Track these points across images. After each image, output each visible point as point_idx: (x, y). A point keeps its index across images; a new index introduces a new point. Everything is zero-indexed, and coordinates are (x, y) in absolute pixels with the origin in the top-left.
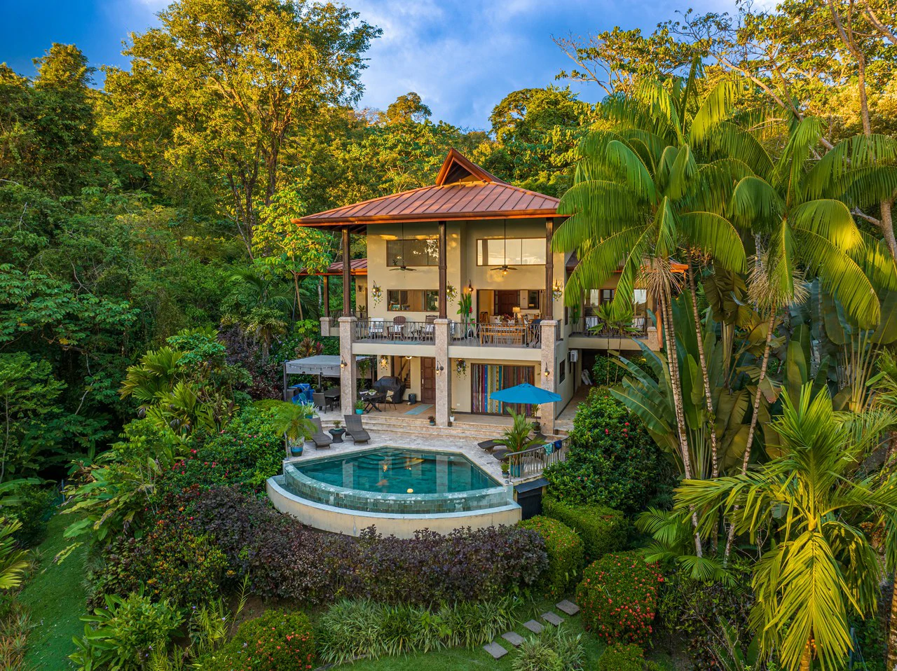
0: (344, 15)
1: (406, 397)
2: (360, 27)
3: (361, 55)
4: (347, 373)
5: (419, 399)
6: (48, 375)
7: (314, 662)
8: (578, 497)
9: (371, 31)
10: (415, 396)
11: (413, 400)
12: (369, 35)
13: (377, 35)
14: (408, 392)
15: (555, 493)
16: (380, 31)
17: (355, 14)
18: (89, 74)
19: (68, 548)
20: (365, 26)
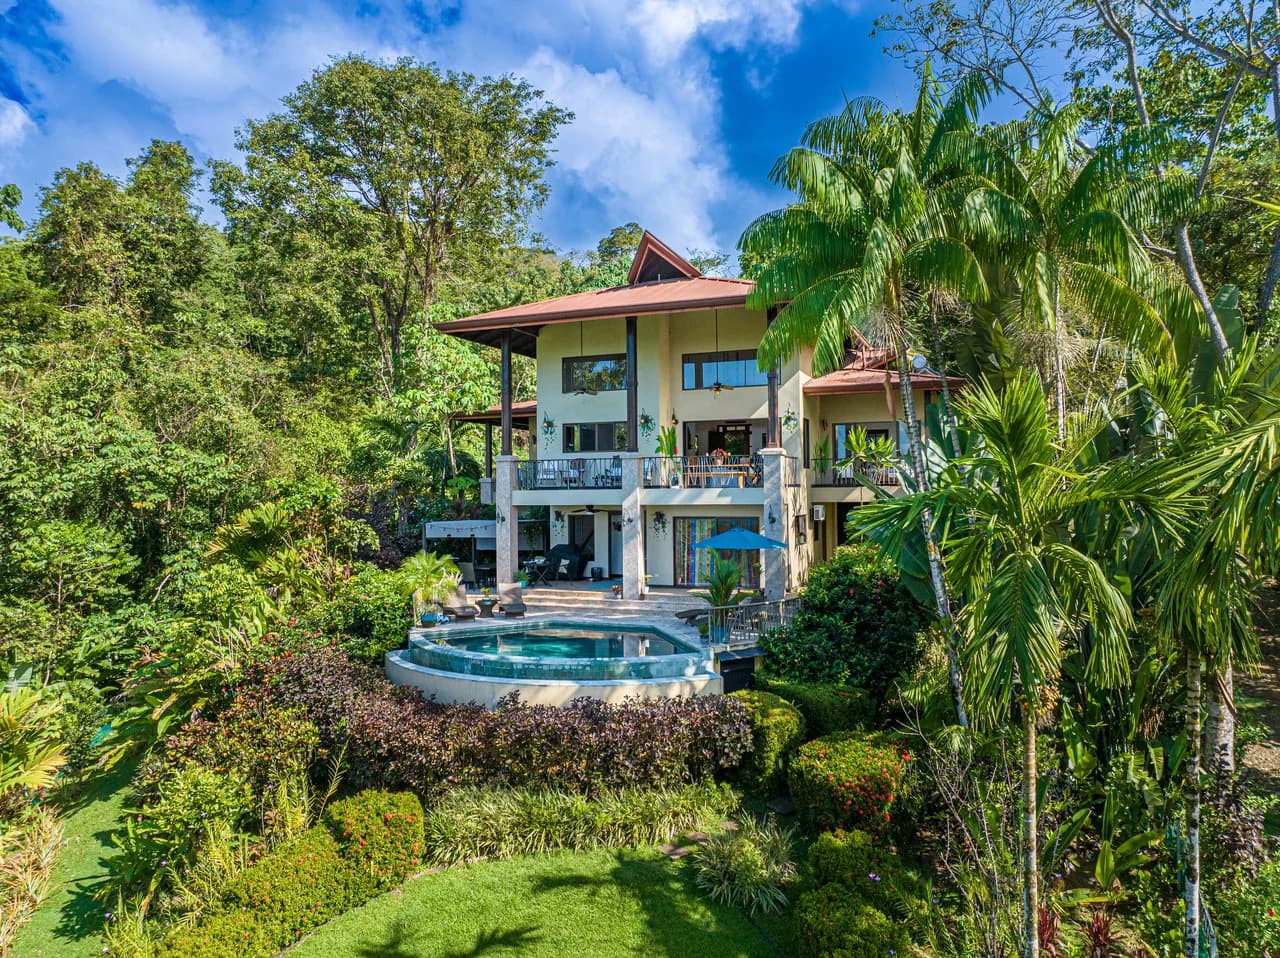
0: (523, 93)
1: (588, 573)
2: (545, 109)
3: (545, 146)
4: (504, 531)
5: (606, 575)
6: (118, 547)
7: (424, 857)
8: (806, 671)
9: (559, 114)
10: (601, 570)
11: (597, 576)
12: (556, 120)
13: (567, 120)
14: (591, 565)
15: (774, 667)
16: (571, 115)
17: (538, 93)
18: (194, 178)
19: (119, 747)
20: (550, 109)
